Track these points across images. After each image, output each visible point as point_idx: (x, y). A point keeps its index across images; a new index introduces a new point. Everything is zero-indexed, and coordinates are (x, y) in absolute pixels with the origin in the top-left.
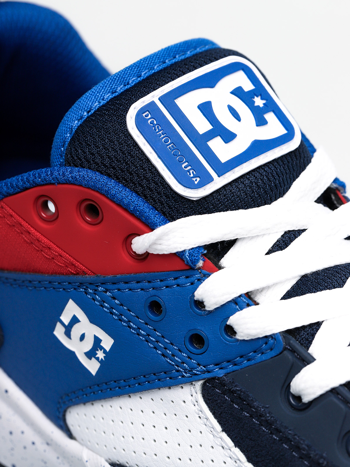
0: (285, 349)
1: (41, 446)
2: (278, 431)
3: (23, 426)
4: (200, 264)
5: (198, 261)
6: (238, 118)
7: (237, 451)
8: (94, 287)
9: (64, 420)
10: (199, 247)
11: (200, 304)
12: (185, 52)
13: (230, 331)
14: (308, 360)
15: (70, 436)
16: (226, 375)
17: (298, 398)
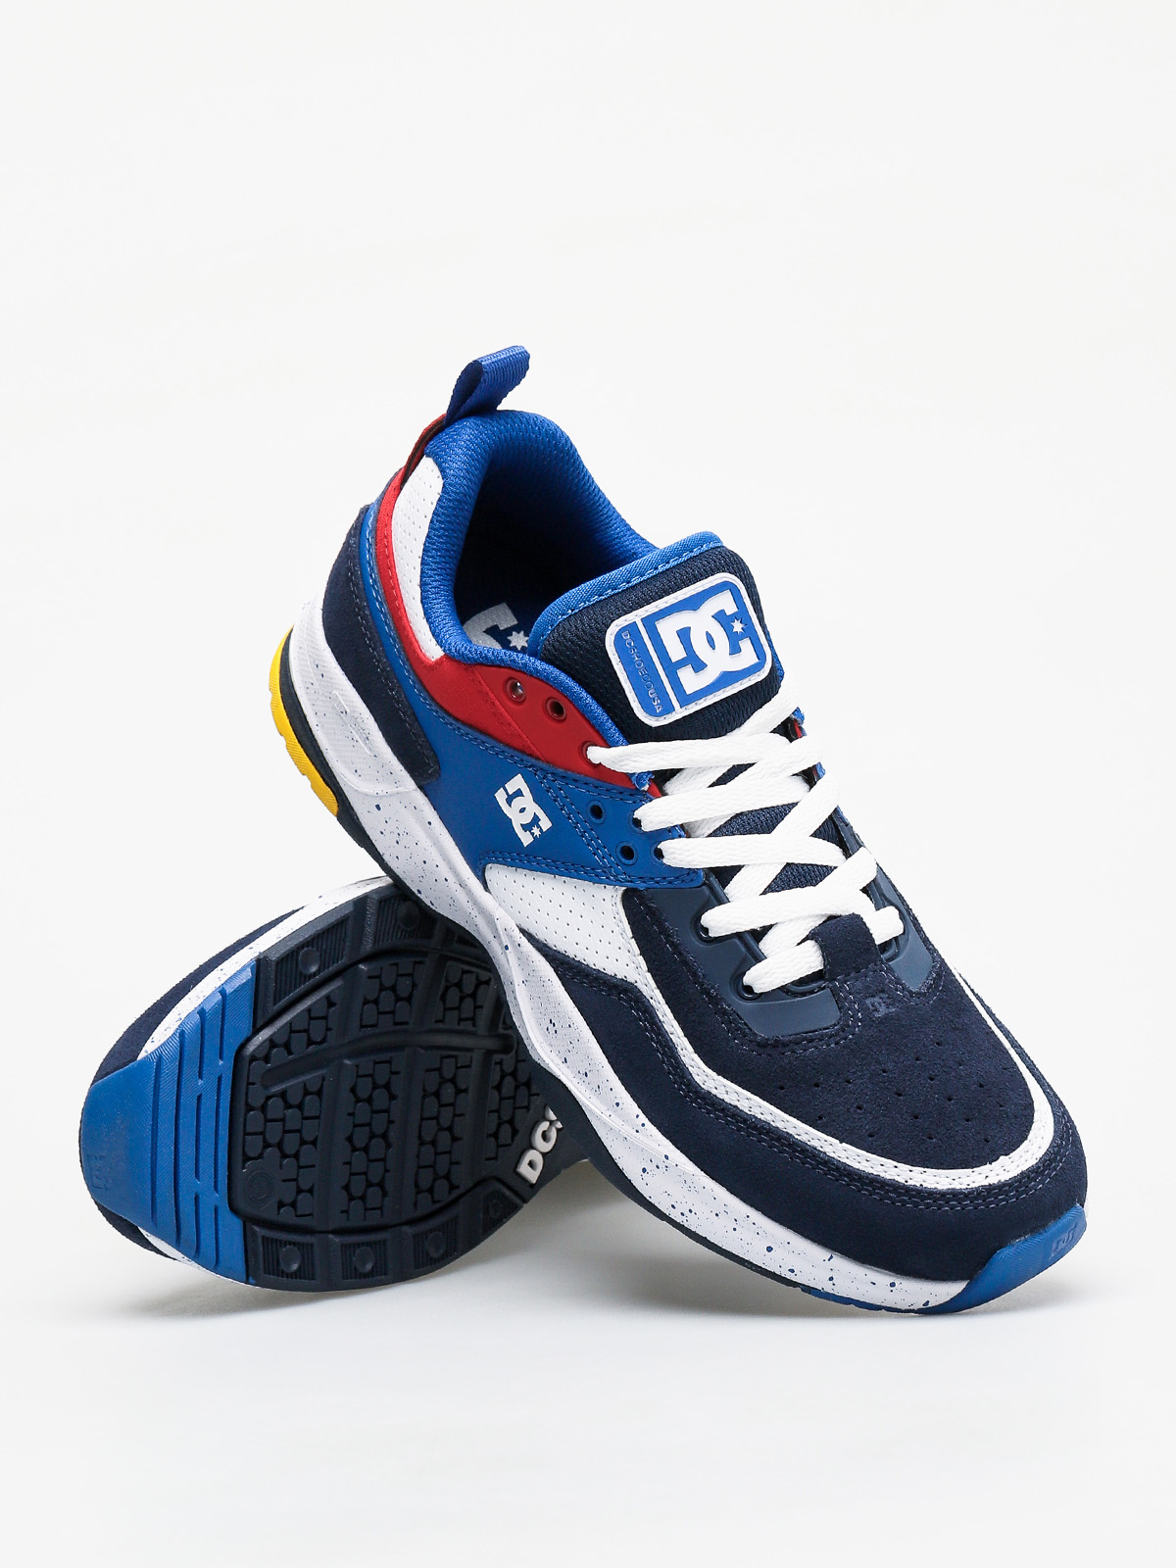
0: (704, 884)
1: (452, 883)
2: (680, 954)
3: (439, 861)
4: (646, 788)
5: (644, 785)
6: (713, 646)
7: (641, 960)
8: (544, 773)
9: (484, 872)
10: (649, 772)
11: (637, 823)
12: (680, 556)
13: (659, 854)
14: (721, 900)
15: (486, 888)
16: (647, 889)
17: (706, 930)
